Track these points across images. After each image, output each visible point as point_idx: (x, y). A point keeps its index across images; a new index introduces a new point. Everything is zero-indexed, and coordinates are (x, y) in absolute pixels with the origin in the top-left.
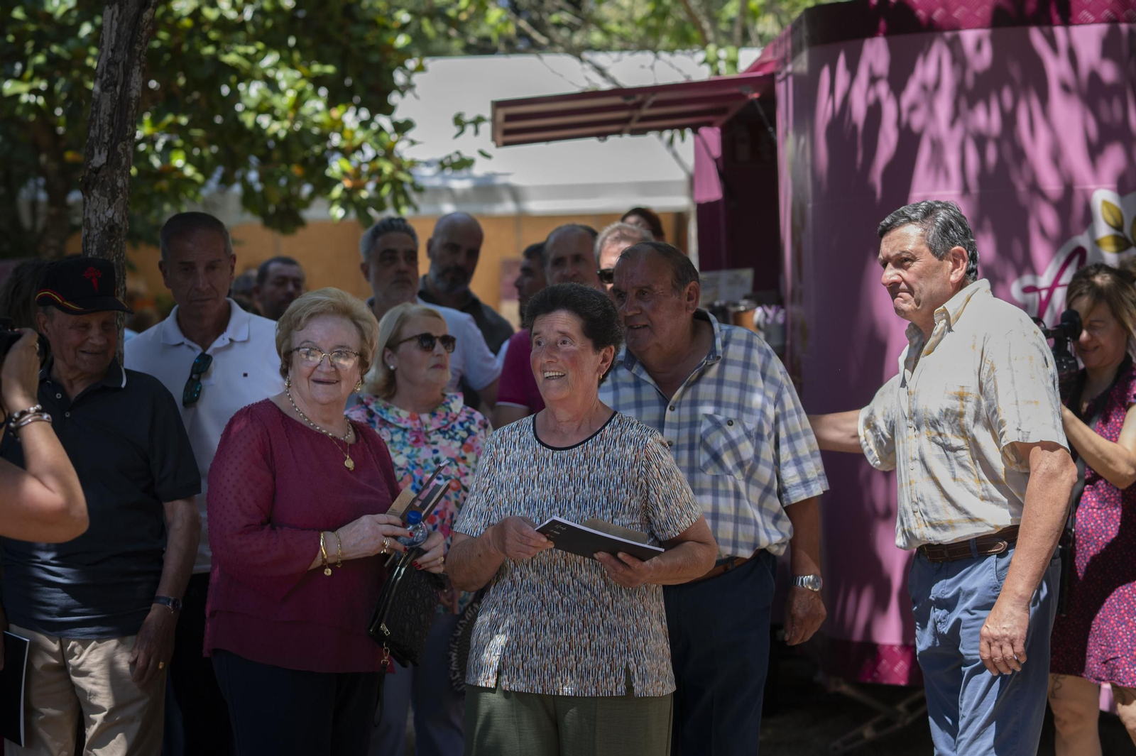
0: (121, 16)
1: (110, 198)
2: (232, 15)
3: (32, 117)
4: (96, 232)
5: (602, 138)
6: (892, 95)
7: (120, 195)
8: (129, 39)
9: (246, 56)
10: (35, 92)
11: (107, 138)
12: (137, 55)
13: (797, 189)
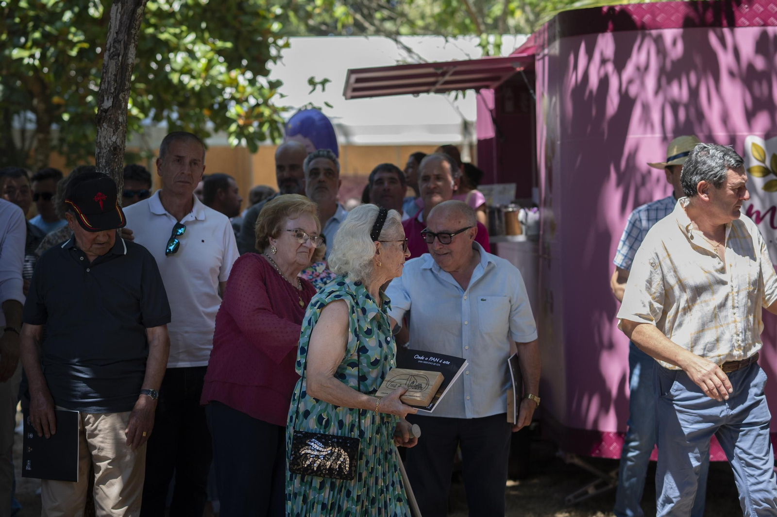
0: (123, 10)
1: (114, 129)
2: (166, 7)
3: (31, 73)
4: (105, 151)
5: (416, 95)
6: (616, 71)
7: (121, 127)
8: (127, 26)
9: (175, 35)
10: (32, 56)
11: (113, 90)
12: (133, 36)
13: (550, 131)
